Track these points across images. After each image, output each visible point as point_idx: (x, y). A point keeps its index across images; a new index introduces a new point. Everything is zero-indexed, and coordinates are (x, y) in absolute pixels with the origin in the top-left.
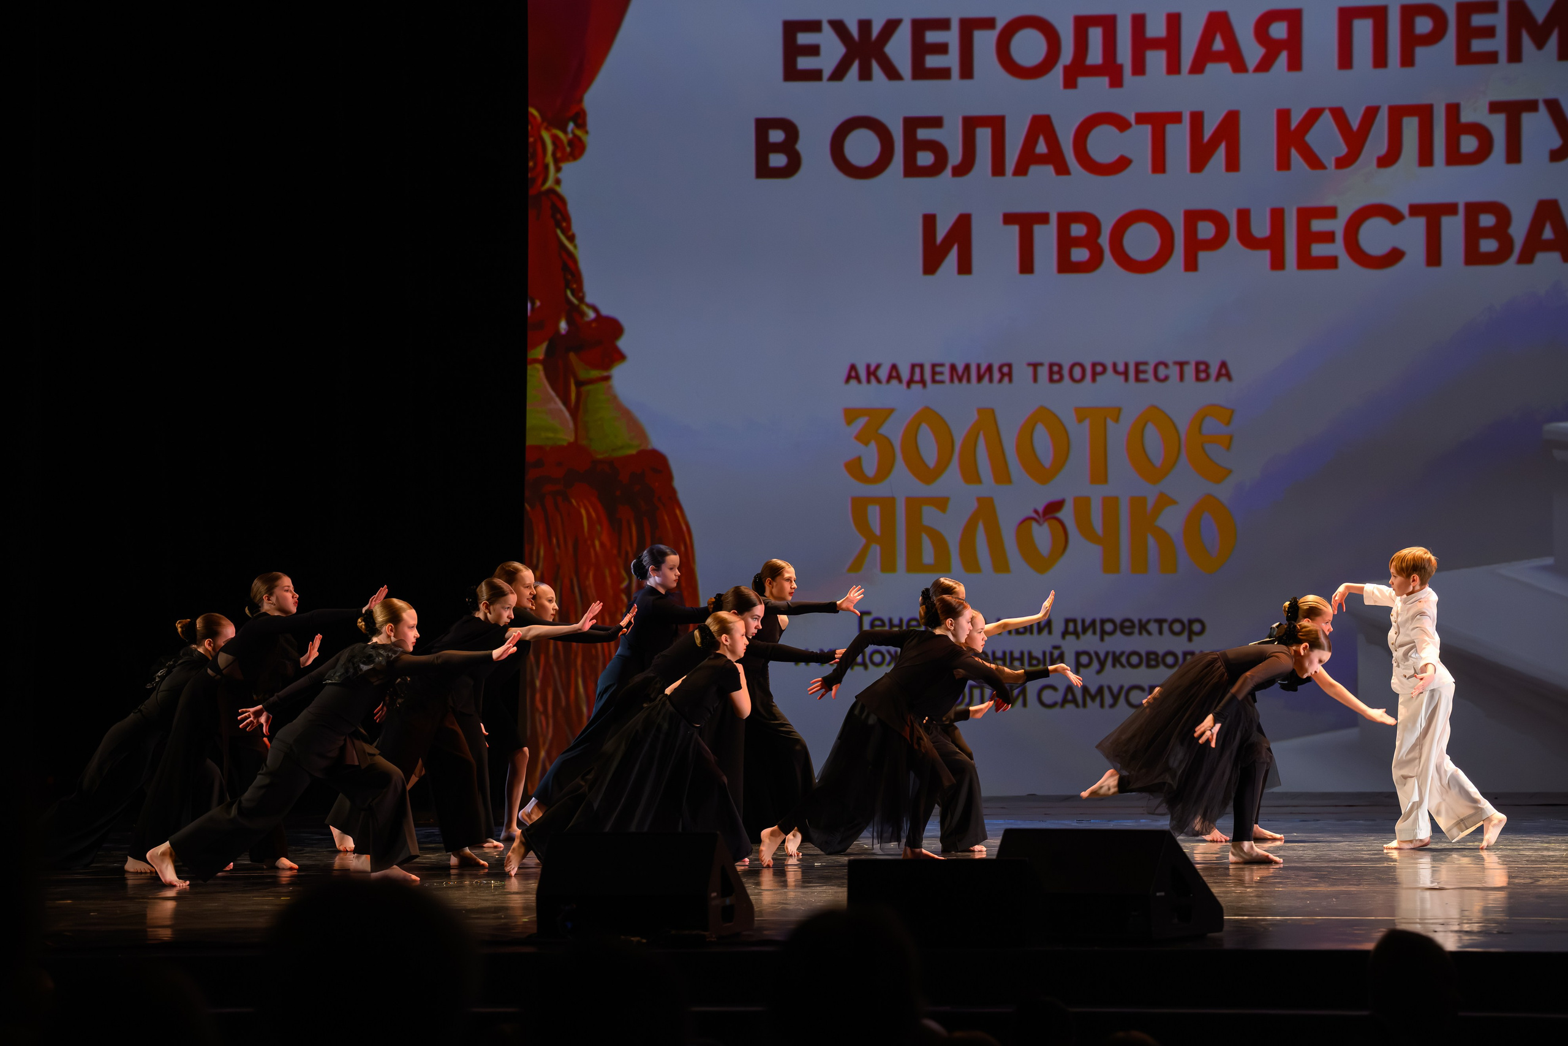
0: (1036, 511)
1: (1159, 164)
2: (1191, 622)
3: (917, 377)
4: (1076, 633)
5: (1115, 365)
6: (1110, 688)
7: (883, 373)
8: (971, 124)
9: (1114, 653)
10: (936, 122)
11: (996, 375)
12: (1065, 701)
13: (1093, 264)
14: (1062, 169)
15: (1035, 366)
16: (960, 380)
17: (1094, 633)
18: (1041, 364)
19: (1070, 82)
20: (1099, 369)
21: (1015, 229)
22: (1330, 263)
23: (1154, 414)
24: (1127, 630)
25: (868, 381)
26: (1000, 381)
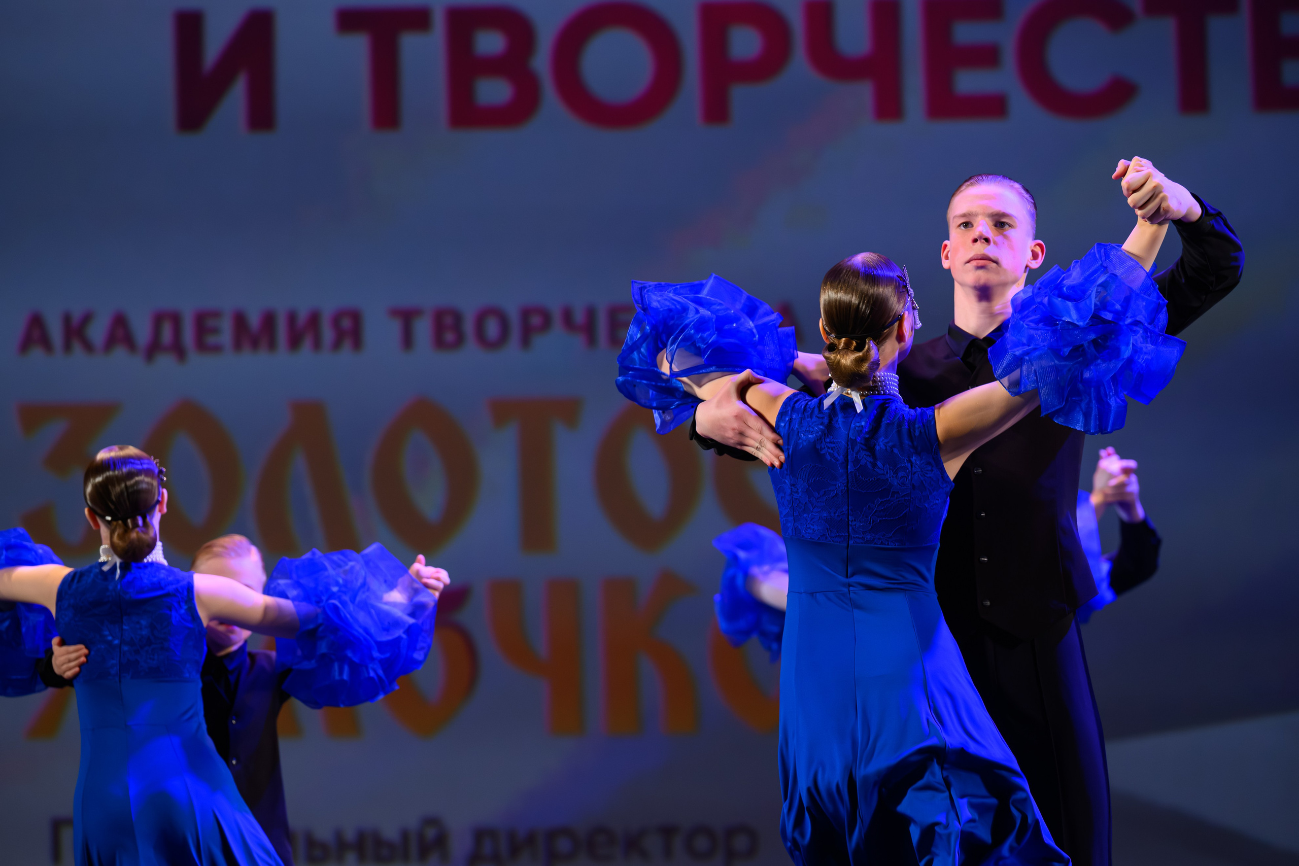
2: (731, 832)
3: (167, 337)
4: (496, 858)
5: (567, 314)
7: (97, 332)
11: (328, 334)
13: (521, 109)
15: (406, 316)
16: (255, 344)
17: (534, 857)
18: (419, 312)
20: (535, 320)
21: (363, 40)
22: (992, 106)
24: (601, 851)
25: (67, 347)
26: (337, 345)
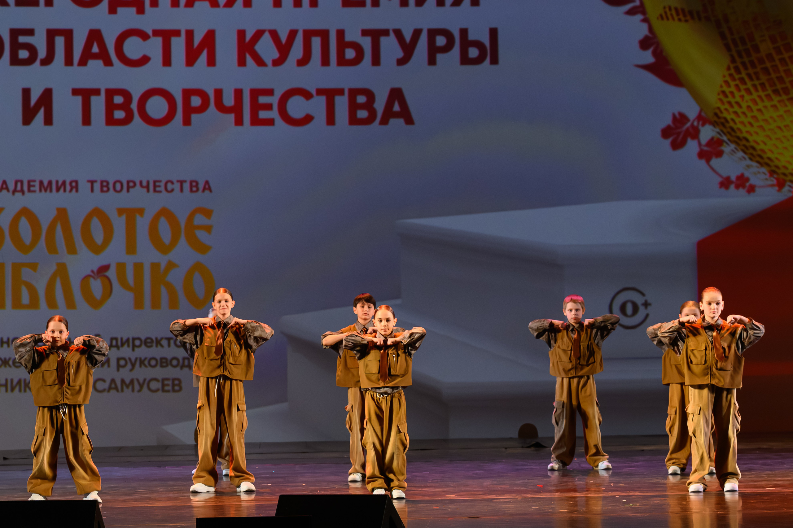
0: (92, 271)
1: (167, 61)
3: (19, 188)
4: (117, 347)
5: (141, 182)
6: (138, 380)
8: (51, 34)
9: (140, 359)
10: (30, 32)
11: (68, 188)
12: (110, 388)
13: (127, 120)
14: (108, 63)
15: (92, 182)
16: (46, 191)
17: (128, 346)
18: (96, 181)
19: (112, 10)
20: (131, 184)
21: (79, 99)
22: (270, 122)
23: (165, 212)
24: (149, 345)
26: (71, 191)
